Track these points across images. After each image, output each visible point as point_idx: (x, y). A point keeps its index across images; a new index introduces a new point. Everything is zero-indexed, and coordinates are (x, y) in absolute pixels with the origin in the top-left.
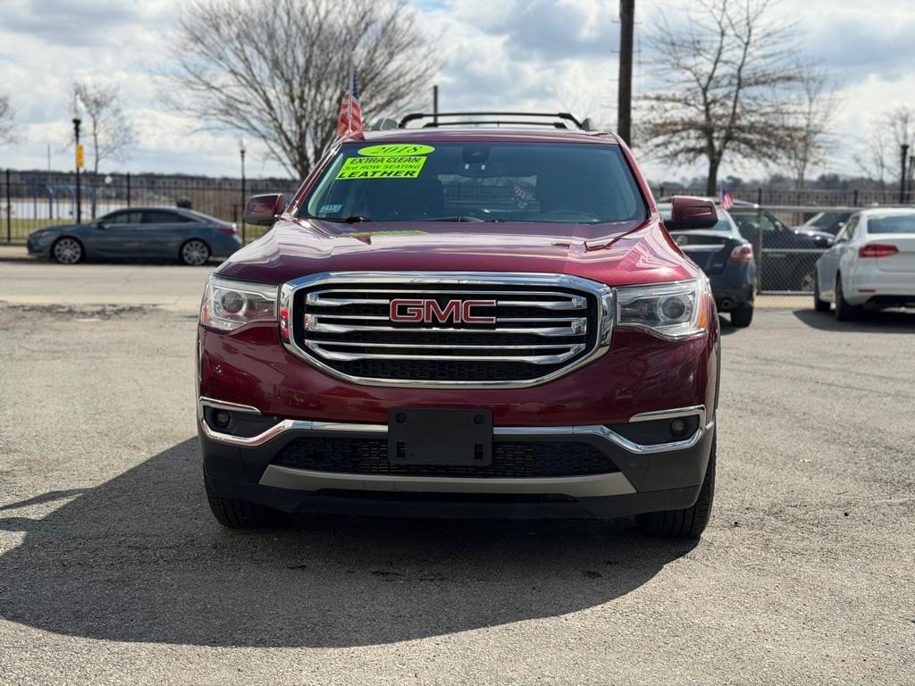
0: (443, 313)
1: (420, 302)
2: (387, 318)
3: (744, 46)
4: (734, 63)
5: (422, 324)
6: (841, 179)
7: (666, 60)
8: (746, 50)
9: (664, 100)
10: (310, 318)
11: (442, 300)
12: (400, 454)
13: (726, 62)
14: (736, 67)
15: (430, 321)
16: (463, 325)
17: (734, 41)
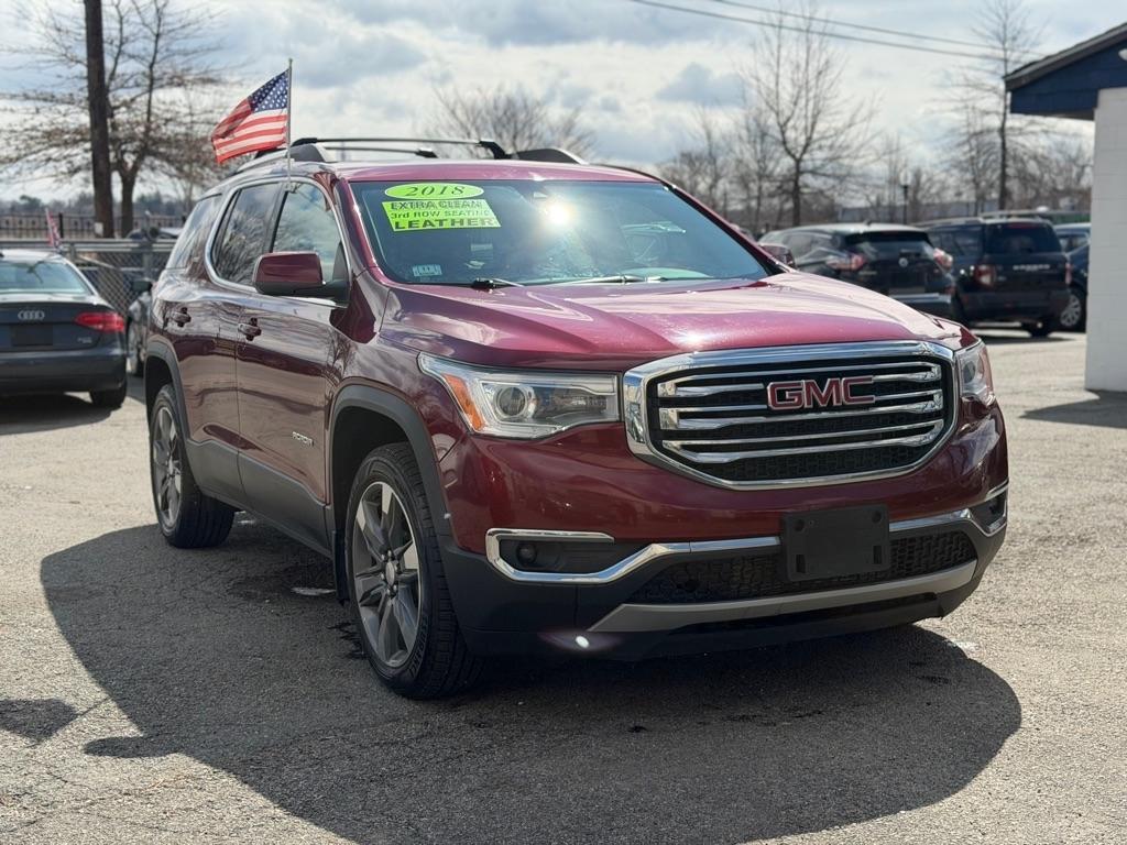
0: (823, 394)
1: (799, 384)
2: (765, 407)
3: (154, 38)
4: (143, 59)
5: (803, 411)
6: (165, 200)
7: (52, 51)
8: (156, 42)
9: (57, 101)
10: (670, 415)
11: (821, 379)
12: (800, 568)
13: (132, 57)
14: (147, 64)
15: (811, 406)
16: (844, 408)
17: (140, 30)
